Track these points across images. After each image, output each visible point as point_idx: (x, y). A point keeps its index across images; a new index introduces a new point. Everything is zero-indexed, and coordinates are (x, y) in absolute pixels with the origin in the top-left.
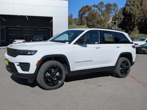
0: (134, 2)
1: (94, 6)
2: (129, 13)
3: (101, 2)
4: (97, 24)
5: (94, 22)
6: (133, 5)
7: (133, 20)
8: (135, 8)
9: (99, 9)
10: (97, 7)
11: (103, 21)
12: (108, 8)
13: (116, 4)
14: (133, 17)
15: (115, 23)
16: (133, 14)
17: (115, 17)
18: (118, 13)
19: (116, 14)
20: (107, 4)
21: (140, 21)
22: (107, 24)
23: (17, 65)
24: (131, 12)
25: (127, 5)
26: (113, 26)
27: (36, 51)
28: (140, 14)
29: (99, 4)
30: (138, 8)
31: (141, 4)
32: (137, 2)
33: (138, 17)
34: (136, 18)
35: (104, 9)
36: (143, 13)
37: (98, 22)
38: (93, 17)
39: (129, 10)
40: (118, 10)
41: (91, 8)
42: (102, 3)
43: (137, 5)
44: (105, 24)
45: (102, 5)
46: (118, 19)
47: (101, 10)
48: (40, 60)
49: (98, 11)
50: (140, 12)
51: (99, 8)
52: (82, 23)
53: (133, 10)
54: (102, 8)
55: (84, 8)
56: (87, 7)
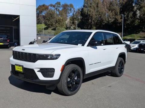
0: (91, 4)
1: (51, 5)
2: (86, 14)
3: (57, 2)
4: (56, 23)
5: (52, 22)
6: (91, 7)
7: (90, 21)
8: (92, 10)
9: (56, 9)
10: (54, 6)
11: (61, 21)
12: (65, 8)
13: (72, 5)
14: (90, 17)
15: (73, 23)
16: (91, 15)
17: (73, 17)
18: (76, 13)
19: (73, 14)
20: (63, 4)
21: (96, 21)
22: (65, 23)
23: (38, 71)
24: (89, 13)
25: (84, 6)
26: (72, 26)
27: (59, 55)
28: (96, 16)
29: (56, 4)
30: (94, 10)
31: (97, 6)
32: (93, 5)
33: (95, 18)
34: (93, 18)
35: (61, 9)
36: (99, 14)
37: (57, 22)
38: (51, 17)
39: (87, 12)
40: (76, 11)
41: (48, 7)
42: (59, 3)
43: (93, 7)
44: (64, 23)
45: (59, 5)
46: (76, 19)
47: (58, 9)
48: (64, 64)
49: (55, 10)
50: (96, 13)
51: (56, 7)
52: (39, 21)
53: (90, 12)
54: (59, 8)
55: (40, 7)
56: (44, 5)
